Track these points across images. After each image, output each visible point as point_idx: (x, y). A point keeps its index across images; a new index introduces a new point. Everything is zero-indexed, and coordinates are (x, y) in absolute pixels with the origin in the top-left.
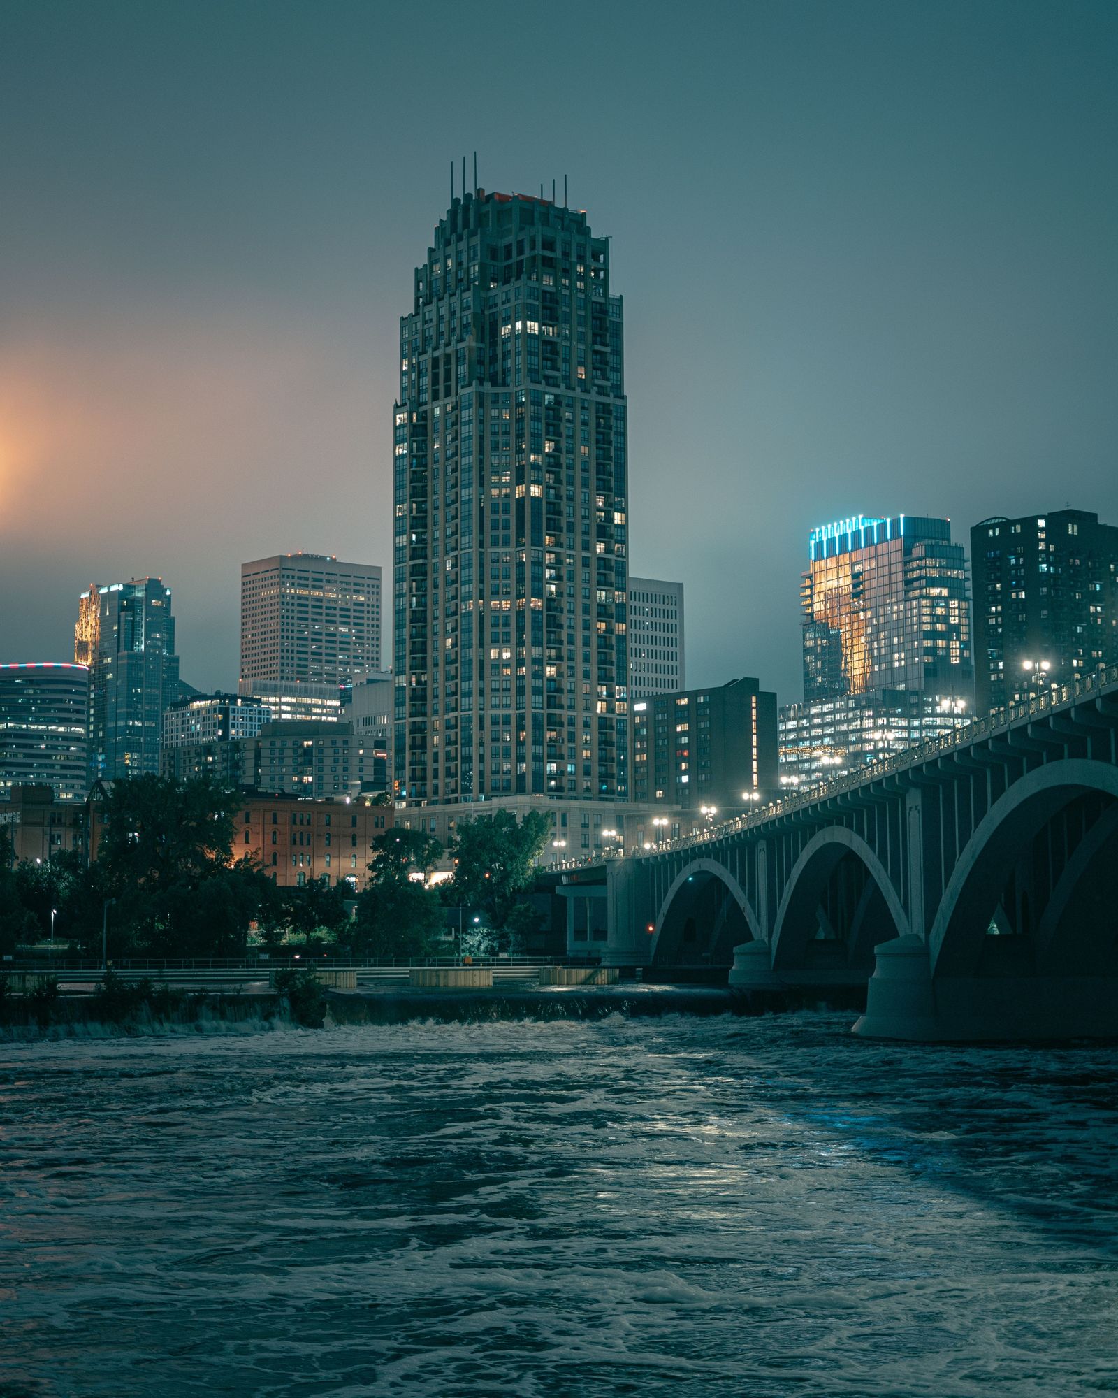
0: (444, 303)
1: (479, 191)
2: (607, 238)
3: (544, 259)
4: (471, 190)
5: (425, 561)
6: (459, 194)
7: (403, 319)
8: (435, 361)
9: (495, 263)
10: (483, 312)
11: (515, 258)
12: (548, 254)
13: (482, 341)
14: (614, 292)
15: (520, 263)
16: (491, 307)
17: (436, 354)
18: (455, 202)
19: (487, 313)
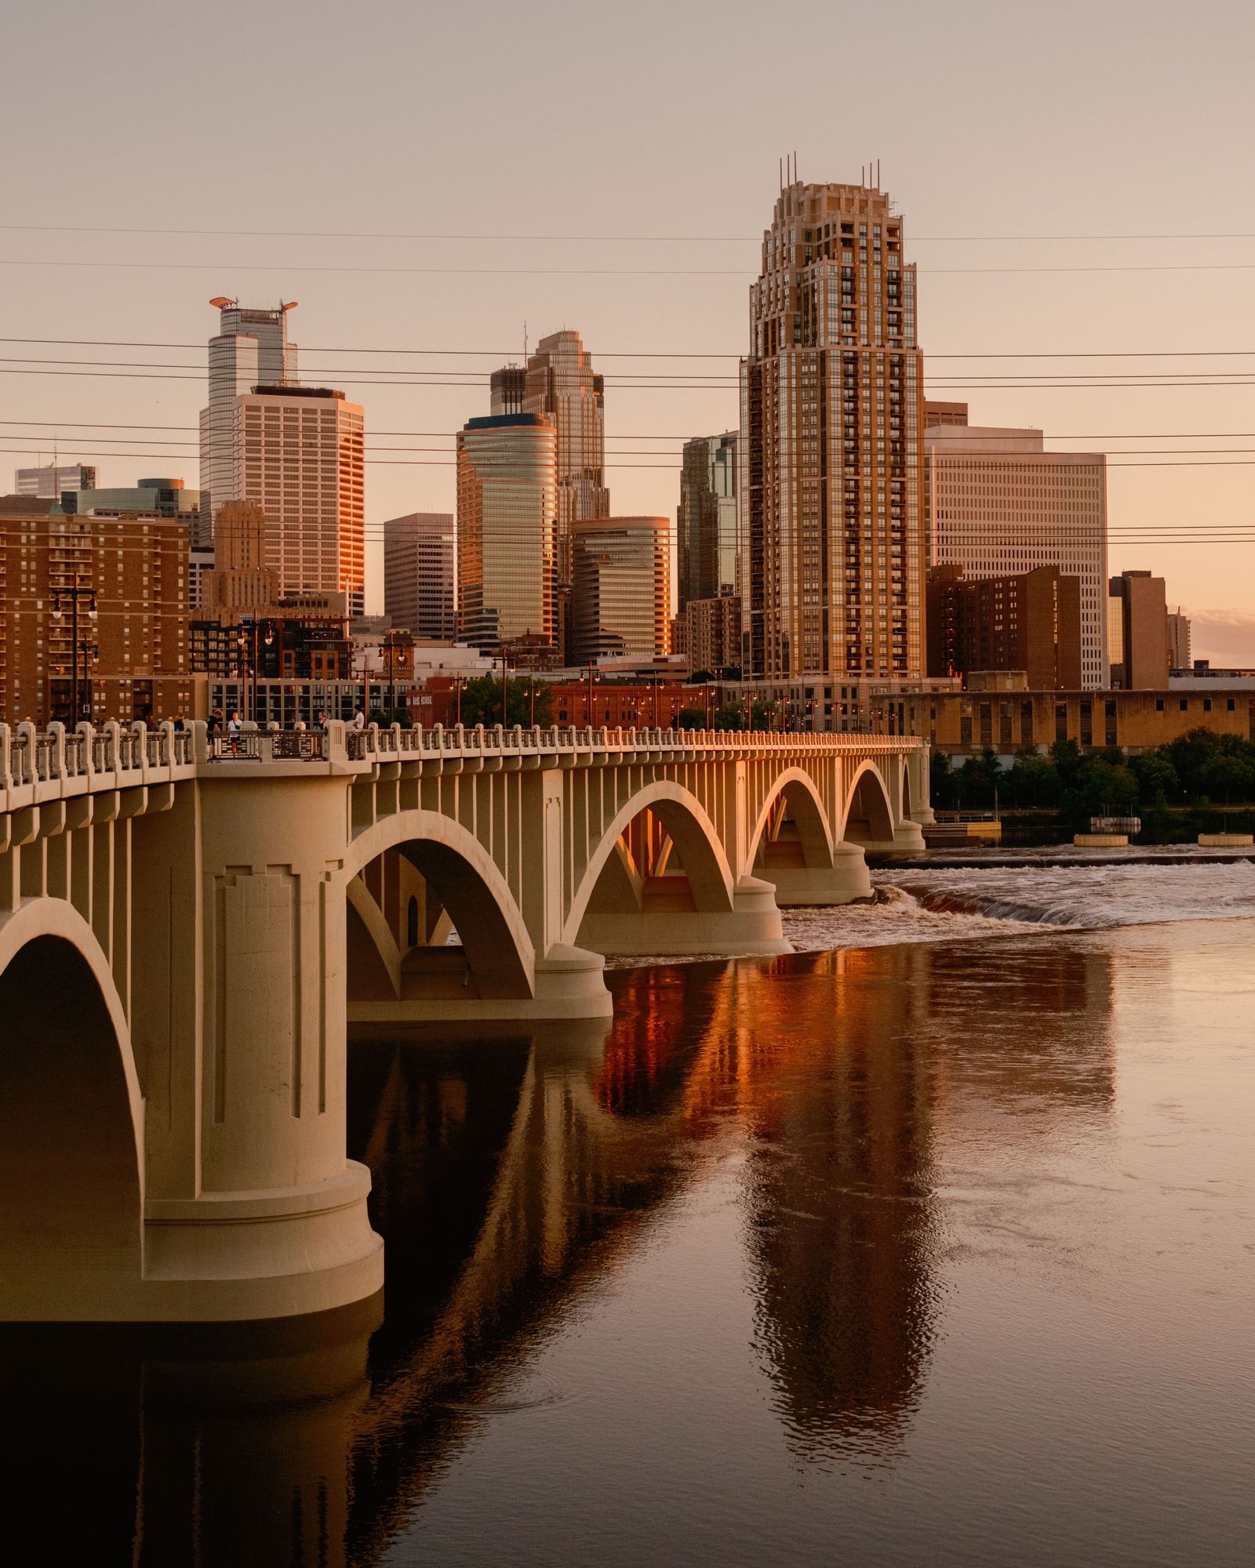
0: (772, 278)
1: (799, 184)
2: (901, 217)
3: (844, 240)
4: (792, 182)
5: (761, 487)
6: (785, 186)
7: (752, 287)
8: (766, 324)
9: (810, 244)
10: (799, 285)
11: (824, 240)
12: (847, 236)
13: (799, 309)
14: (907, 260)
15: (827, 244)
16: (805, 281)
17: (767, 320)
18: (783, 191)
19: (802, 285)
